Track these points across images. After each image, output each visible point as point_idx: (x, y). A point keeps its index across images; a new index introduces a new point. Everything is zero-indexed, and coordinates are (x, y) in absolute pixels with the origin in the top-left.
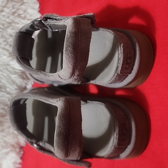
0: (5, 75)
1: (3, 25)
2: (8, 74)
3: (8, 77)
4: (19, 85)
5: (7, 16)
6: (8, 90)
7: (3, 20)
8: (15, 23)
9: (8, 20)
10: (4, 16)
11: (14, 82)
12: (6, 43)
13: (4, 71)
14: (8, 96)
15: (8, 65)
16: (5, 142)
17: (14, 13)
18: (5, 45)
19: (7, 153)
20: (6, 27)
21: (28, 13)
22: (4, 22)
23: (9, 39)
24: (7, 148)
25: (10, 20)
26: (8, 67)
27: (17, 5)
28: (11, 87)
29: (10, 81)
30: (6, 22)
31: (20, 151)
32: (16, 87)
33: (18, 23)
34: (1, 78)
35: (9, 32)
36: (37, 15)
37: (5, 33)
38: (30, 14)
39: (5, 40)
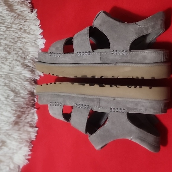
0: (20, 82)
1: (13, 39)
2: (21, 82)
3: (21, 85)
4: (29, 90)
5: (15, 32)
6: (22, 95)
7: (13, 35)
8: (22, 37)
9: (17, 35)
10: (13, 31)
11: (25, 89)
12: (17, 55)
13: (18, 79)
14: (23, 100)
15: (21, 74)
16: (21, 139)
17: (21, 28)
18: (17, 57)
19: (21, 148)
20: (16, 42)
21: (31, 29)
22: (14, 37)
23: (20, 51)
24: (23, 144)
25: (19, 35)
26: (21, 76)
27: (22, 22)
28: (24, 92)
29: (23, 88)
30: (16, 37)
31: (30, 145)
32: (28, 92)
33: (25, 38)
34: (17, 85)
35: (19, 46)
36: (39, 30)
37: (16, 47)
38: (33, 30)
39: (16, 52)
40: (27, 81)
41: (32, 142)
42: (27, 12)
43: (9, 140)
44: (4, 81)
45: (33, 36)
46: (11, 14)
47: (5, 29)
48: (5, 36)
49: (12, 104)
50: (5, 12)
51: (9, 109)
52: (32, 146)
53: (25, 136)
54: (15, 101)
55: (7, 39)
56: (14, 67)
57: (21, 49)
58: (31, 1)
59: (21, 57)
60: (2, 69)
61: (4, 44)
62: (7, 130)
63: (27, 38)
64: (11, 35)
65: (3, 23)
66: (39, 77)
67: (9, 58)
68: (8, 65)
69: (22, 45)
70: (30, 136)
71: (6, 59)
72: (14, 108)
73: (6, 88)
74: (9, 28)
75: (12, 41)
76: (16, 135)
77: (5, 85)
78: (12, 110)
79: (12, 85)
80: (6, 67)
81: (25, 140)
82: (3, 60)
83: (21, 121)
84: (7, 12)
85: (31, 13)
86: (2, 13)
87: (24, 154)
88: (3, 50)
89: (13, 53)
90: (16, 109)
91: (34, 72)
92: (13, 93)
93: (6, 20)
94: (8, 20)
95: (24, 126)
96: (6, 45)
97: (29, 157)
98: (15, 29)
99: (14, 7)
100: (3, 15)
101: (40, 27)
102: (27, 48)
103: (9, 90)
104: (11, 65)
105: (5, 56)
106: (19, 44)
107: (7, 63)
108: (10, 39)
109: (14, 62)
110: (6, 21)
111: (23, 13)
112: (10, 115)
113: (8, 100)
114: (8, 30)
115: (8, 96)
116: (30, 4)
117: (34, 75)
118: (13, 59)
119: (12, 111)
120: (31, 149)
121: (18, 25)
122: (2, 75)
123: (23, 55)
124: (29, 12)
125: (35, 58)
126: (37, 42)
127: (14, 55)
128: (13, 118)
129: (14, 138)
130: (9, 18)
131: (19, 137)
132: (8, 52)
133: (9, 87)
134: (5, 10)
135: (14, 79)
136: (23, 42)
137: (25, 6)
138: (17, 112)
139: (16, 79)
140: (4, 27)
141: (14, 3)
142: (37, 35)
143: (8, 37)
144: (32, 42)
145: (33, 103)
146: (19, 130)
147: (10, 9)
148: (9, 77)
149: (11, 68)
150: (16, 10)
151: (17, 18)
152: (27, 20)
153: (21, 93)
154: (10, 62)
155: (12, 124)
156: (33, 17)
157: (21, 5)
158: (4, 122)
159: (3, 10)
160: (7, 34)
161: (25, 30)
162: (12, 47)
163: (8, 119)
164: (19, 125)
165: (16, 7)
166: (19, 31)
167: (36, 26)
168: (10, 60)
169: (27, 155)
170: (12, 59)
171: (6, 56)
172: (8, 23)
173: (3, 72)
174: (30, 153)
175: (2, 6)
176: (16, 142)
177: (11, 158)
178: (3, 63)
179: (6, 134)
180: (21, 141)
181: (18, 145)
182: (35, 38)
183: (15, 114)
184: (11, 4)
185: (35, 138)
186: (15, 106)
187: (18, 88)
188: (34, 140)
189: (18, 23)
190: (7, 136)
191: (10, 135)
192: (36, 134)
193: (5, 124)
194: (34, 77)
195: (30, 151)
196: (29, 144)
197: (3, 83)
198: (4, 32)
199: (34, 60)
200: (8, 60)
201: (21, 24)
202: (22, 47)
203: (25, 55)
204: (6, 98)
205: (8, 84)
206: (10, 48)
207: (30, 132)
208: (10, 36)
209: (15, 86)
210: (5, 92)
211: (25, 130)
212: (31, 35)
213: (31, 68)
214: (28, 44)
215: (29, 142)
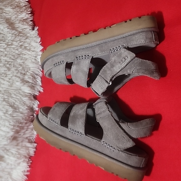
0: (19, 98)
1: (14, 56)
2: (20, 97)
3: (20, 100)
4: (28, 106)
5: (16, 49)
6: (21, 110)
7: (13, 52)
8: (23, 54)
9: (17, 52)
10: (14, 48)
11: (24, 104)
12: (17, 71)
13: (17, 94)
14: (21, 115)
15: (20, 89)
16: (19, 154)
17: (21, 45)
18: (17, 73)
19: (19, 164)
20: (16, 58)
21: (32, 46)
22: (14, 54)
23: (20, 67)
24: (21, 159)
25: (19, 52)
26: (20, 91)
27: (23, 39)
28: (23, 108)
29: (22, 103)
30: (16, 53)
31: (29, 161)
32: (27, 107)
33: (25, 55)
34: (16, 101)
35: (19, 62)
36: (39, 47)
37: (16, 63)
38: (33, 47)
39: (16, 69)
40: (26, 96)
41: (30, 157)
42: (28, 30)
43: (7, 155)
44: (2, 97)
45: (33, 53)
46: (12, 32)
47: (6, 46)
48: (6, 53)
49: (11, 119)
50: (6, 30)
51: (7, 124)
52: (31, 162)
53: (23, 152)
54: (13, 117)
55: (7, 56)
56: (13, 83)
57: (21, 65)
58: (32, 19)
59: (21, 73)
60: (1, 84)
61: (4, 61)
62: (5, 145)
63: (28, 55)
64: (12, 52)
65: (3, 40)
66: (38, 93)
67: (9, 74)
68: (7, 81)
69: (22, 61)
70: (29, 152)
71: (6, 75)
72: (12, 123)
73: (4, 103)
74: (10, 45)
75: (13, 58)
76: (14, 150)
77: (4, 100)
78: (10, 124)
79: (11, 100)
80: (5, 82)
81: (23, 155)
82: (3, 76)
83: (20, 136)
84: (8, 30)
85: (32, 31)
86: (3, 31)
87: (23, 170)
88: (3, 66)
89: (13, 69)
90: (15, 124)
91: (34, 88)
92: (12, 108)
93: (7, 37)
94: (8, 38)
95: (22, 142)
96: (6, 61)
97: (28, 173)
98: (16, 46)
99: (15, 25)
100: (4, 33)
101: (41, 44)
102: (27, 64)
103: (8, 105)
104: (10, 81)
105: (4, 72)
106: (19, 61)
107: (7, 79)
108: (11, 56)
109: (14, 78)
110: (7, 39)
111: (25, 30)
112: (8, 130)
113: (7, 115)
114: (8, 48)
115: (7, 111)
116: (31, 22)
117: (33, 90)
118: (13, 75)
119: (10, 126)
120: (30, 164)
121: (19, 42)
122: (1, 91)
123: (23, 71)
124: (30, 30)
125: (35, 74)
126: (37, 58)
127: (14, 71)
128: (12, 133)
129: (12, 153)
130: (10, 36)
131: (17, 152)
132: (8, 68)
133: (8, 102)
134: (7, 28)
135: (13, 94)
136: (23, 58)
137: (26, 24)
138: (16, 127)
139: (15, 95)
140: (4, 44)
141: (16, 21)
142: (37, 52)
143: (8, 54)
144: (33, 59)
145: (32, 118)
146: (17, 145)
147: (11, 27)
148: (9, 92)
149: (11, 84)
150: (17, 27)
151: (18, 35)
152: (27, 37)
153: (20, 108)
154: (10, 78)
155: (9, 139)
156: (33, 35)
157: (23, 23)
158: (2, 136)
159: (4, 28)
160: (8, 51)
161: (25, 47)
162: (12, 63)
163: (6, 134)
164: (17, 140)
165: (17, 25)
166: (19, 48)
167: (37, 43)
168: (10, 76)
169: (26, 171)
170: (11, 75)
171: (6, 72)
172: (9, 40)
173: (2, 88)
174: (29, 169)
175: (3, 25)
176: (14, 157)
177: (9, 174)
178: (2, 79)
179: (4, 149)
180: (20, 156)
181: (16, 160)
182: (35, 54)
183: (13, 129)
184: (13, 22)
185: (33, 153)
186: (13, 121)
187: (16, 103)
188: (33, 155)
189: (18, 41)
190: (5, 151)
191: (8, 150)
192: (35, 150)
193: (3, 139)
194: (33, 92)
195: (28, 167)
196: (27, 160)
197: (2, 98)
198: (5, 49)
199: (34, 76)
200: (8, 75)
201: (22, 41)
202: (22, 63)
203: (24, 71)
204: (4, 113)
205: (7, 100)
206: (10, 65)
207: (29, 147)
208: (10, 53)
209: (14, 101)
210: (3, 107)
211: (24, 145)
212: (32, 52)
213: (31, 83)
214: (29, 61)
215: (28, 157)
